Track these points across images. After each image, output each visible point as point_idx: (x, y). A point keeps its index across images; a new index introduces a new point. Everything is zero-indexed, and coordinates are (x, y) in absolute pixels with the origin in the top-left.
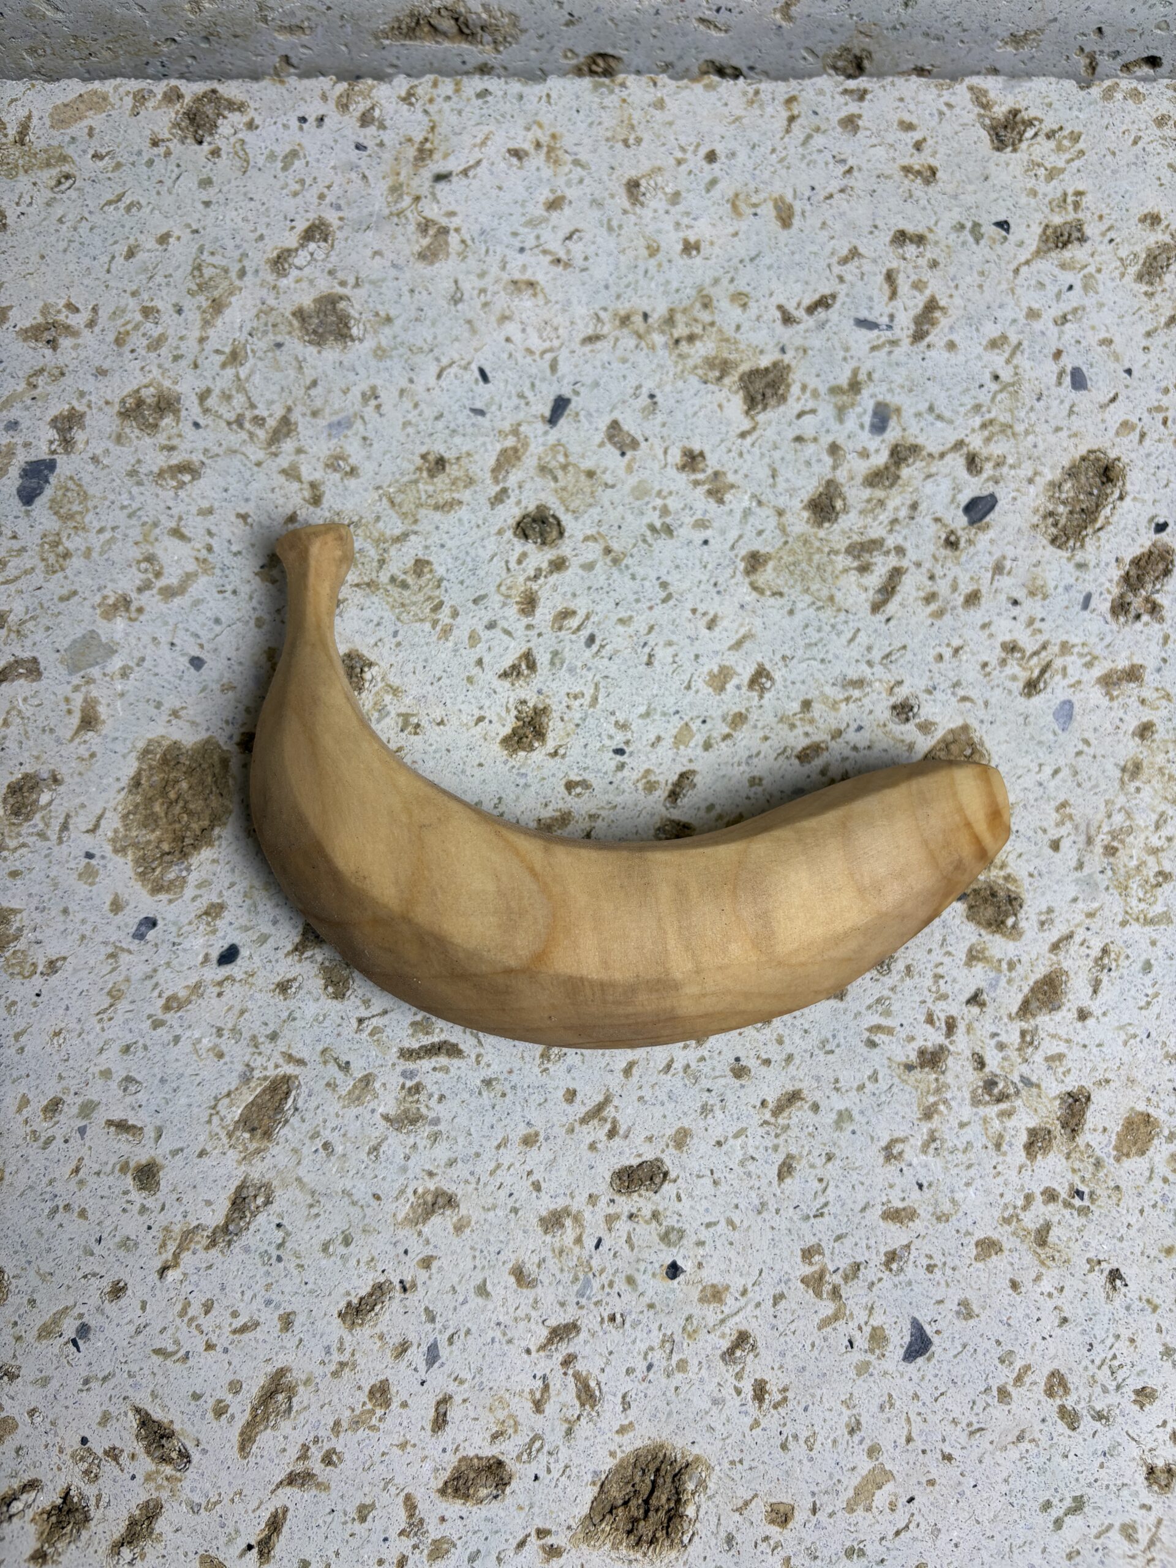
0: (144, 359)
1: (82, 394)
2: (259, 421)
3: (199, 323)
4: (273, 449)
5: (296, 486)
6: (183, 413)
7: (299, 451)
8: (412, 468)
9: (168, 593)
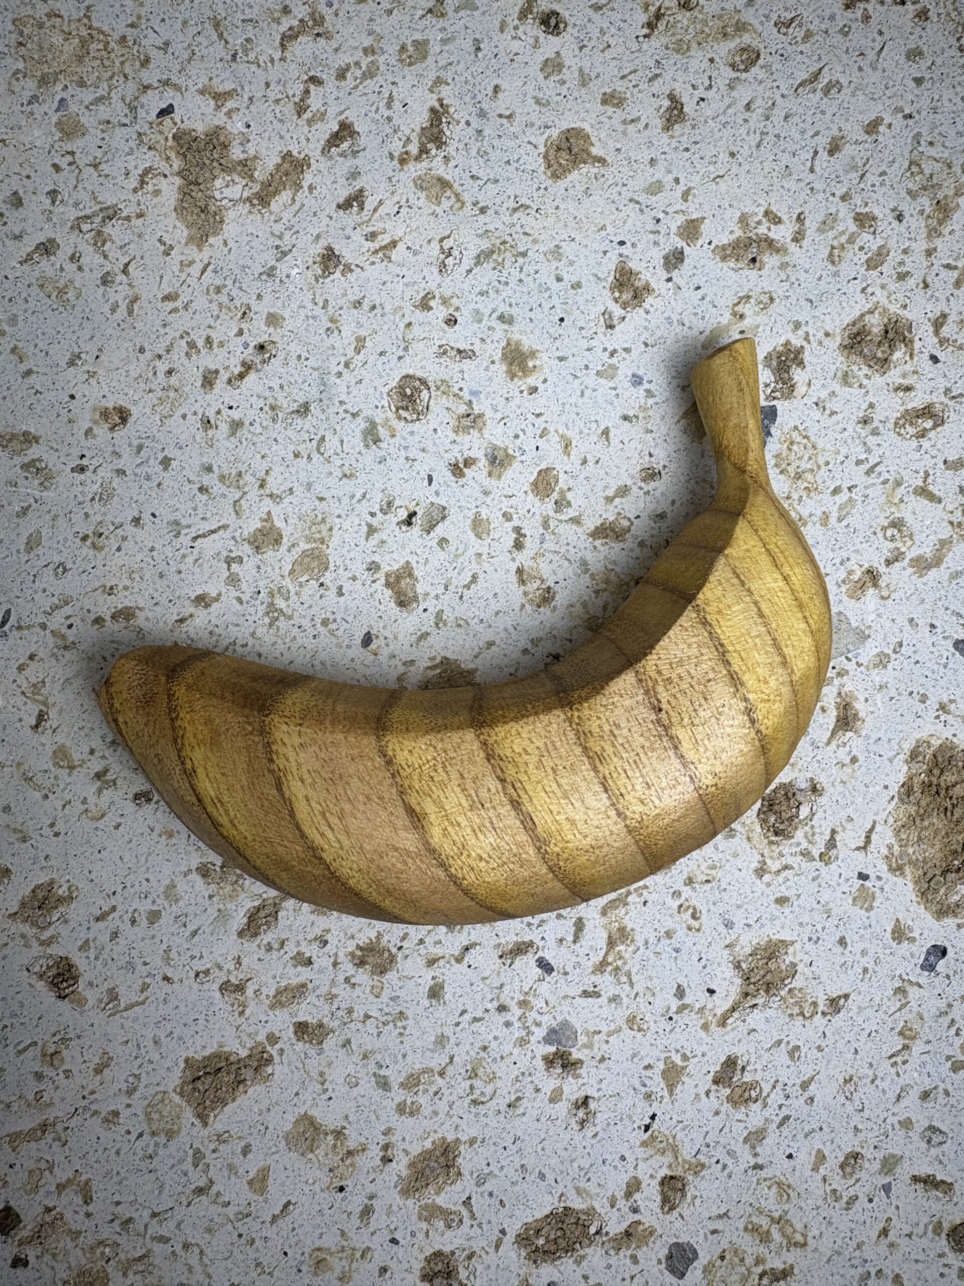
6: (917, 345)
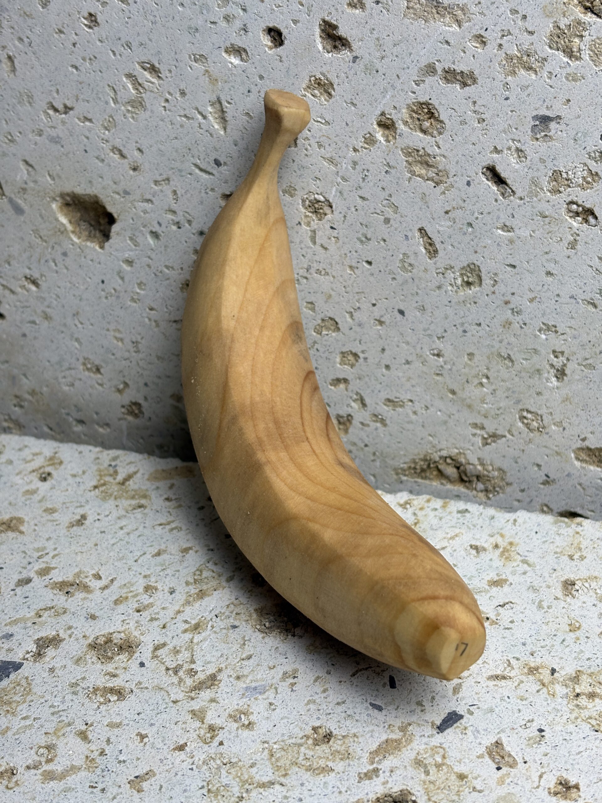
0: (129, 615)
1: (70, 628)
2: (192, 673)
3: (181, 602)
4: (193, 694)
5: (198, 724)
7: (213, 700)
8: (301, 734)
9: (50, 776)
